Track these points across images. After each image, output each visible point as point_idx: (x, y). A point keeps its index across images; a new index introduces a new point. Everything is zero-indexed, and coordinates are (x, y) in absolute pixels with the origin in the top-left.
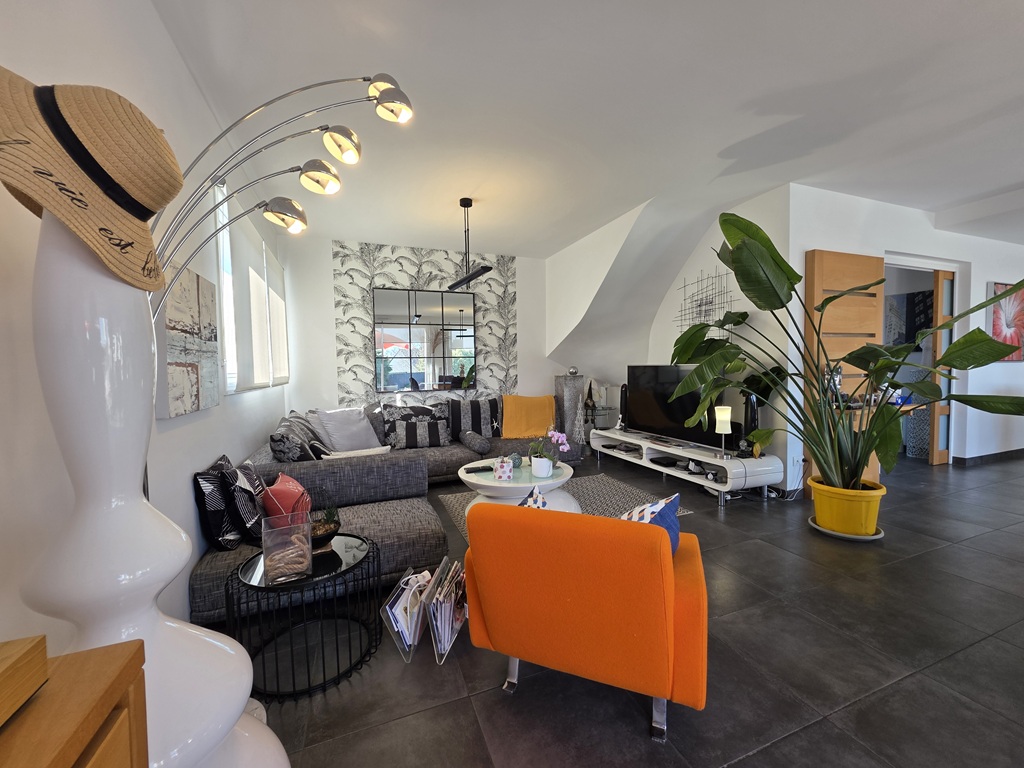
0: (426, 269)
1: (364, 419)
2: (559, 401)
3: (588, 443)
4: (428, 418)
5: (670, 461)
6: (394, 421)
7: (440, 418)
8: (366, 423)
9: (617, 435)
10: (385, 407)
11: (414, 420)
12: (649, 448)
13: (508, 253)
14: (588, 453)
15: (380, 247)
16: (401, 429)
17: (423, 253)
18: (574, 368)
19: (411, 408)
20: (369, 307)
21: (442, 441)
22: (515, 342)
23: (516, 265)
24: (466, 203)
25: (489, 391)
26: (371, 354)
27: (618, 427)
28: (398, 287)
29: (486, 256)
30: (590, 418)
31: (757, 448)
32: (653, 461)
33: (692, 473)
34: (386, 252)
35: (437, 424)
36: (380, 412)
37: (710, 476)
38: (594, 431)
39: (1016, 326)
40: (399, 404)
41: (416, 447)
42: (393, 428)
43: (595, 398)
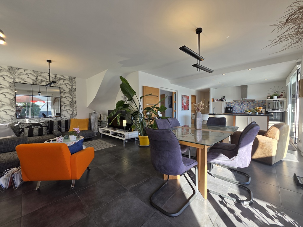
0: (40, 78)
1: (8, 128)
2: (90, 120)
3: (99, 132)
4: (39, 126)
5: (116, 134)
6: (24, 128)
7: (44, 126)
8: (9, 129)
9: (106, 129)
10: (20, 123)
11: (33, 127)
12: (111, 131)
13: (73, 76)
14: (99, 134)
15: (19, 69)
16: (27, 131)
17: (38, 72)
18: (94, 111)
19: (32, 124)
20: (13, 89)
21: (44, 134)
22: (76, 103)
23: (75, 80)
24: (49, 61)
25: (66, 118)
26: (14, 105)
27: (107, 127)
28: (27, 83)
29: (65, 76)
30: (100, 125)
31: (133, 129)
32: (112, 134)
33: (119, 136)
34: (21, 71)
35: (43, 128)
36: (18, 125)
37: (122, 137)
38: (100, 128)
39: (186, 103)
40: (27, 122)
41: (33, 136)
42: (23, 130)
43: (102, 119)
